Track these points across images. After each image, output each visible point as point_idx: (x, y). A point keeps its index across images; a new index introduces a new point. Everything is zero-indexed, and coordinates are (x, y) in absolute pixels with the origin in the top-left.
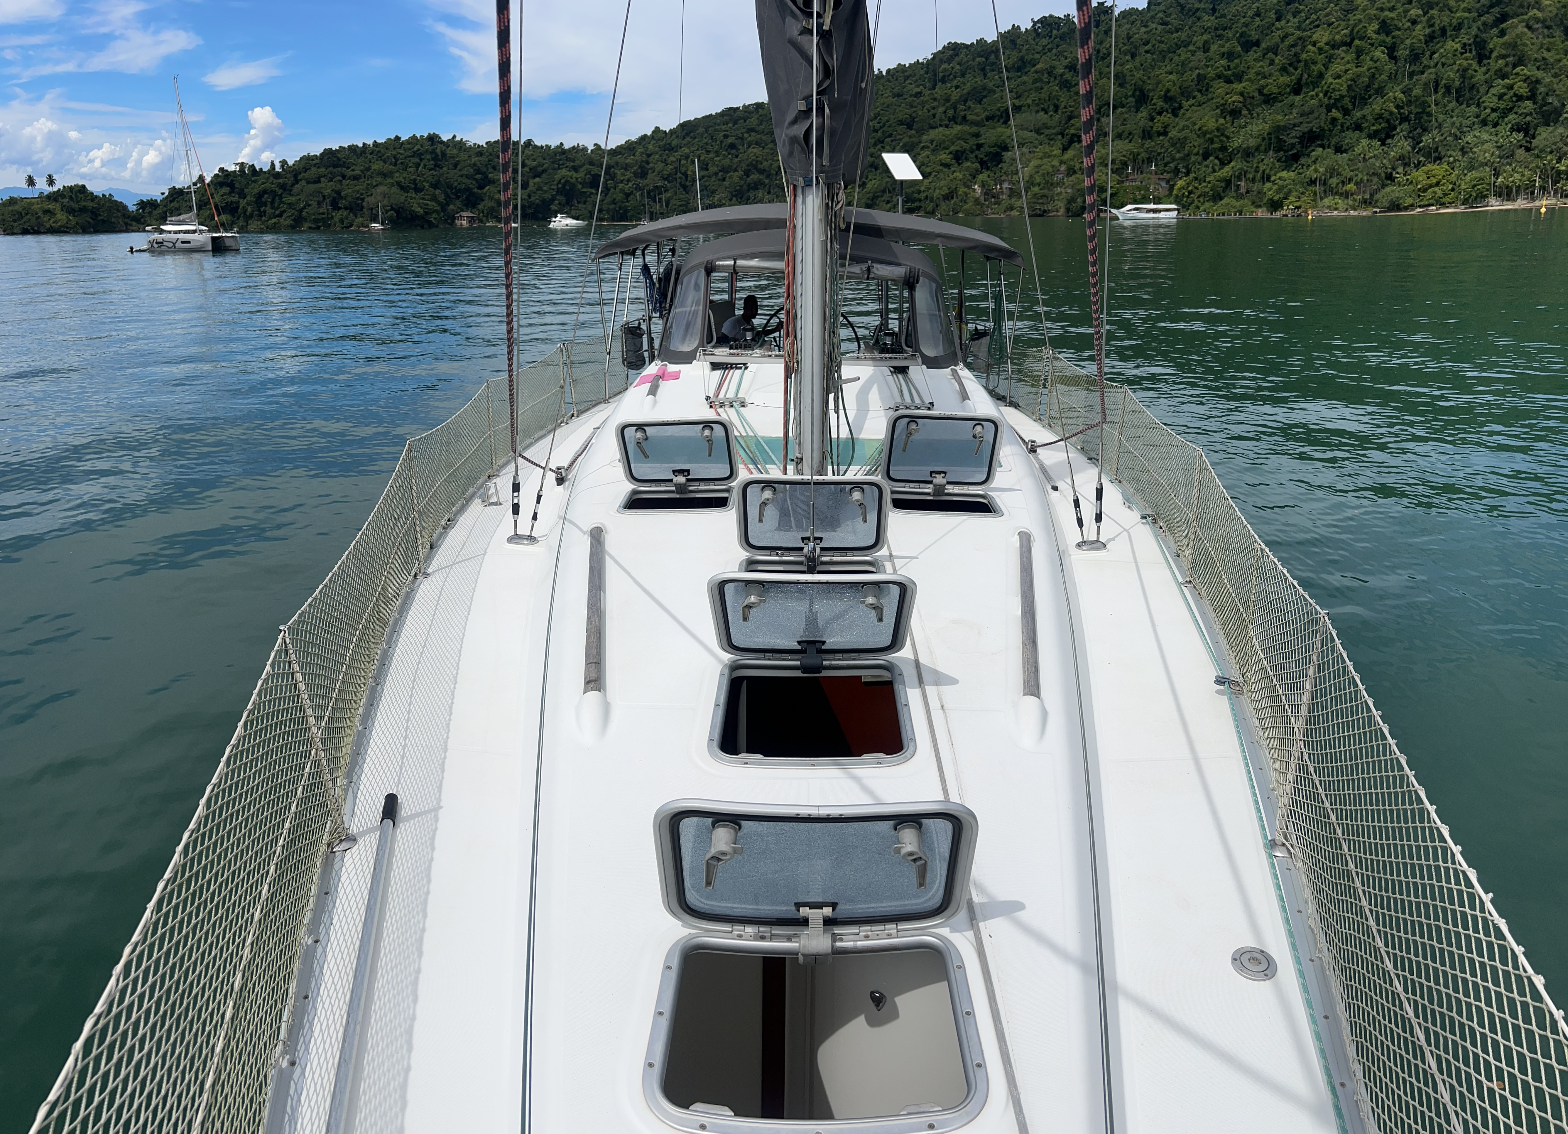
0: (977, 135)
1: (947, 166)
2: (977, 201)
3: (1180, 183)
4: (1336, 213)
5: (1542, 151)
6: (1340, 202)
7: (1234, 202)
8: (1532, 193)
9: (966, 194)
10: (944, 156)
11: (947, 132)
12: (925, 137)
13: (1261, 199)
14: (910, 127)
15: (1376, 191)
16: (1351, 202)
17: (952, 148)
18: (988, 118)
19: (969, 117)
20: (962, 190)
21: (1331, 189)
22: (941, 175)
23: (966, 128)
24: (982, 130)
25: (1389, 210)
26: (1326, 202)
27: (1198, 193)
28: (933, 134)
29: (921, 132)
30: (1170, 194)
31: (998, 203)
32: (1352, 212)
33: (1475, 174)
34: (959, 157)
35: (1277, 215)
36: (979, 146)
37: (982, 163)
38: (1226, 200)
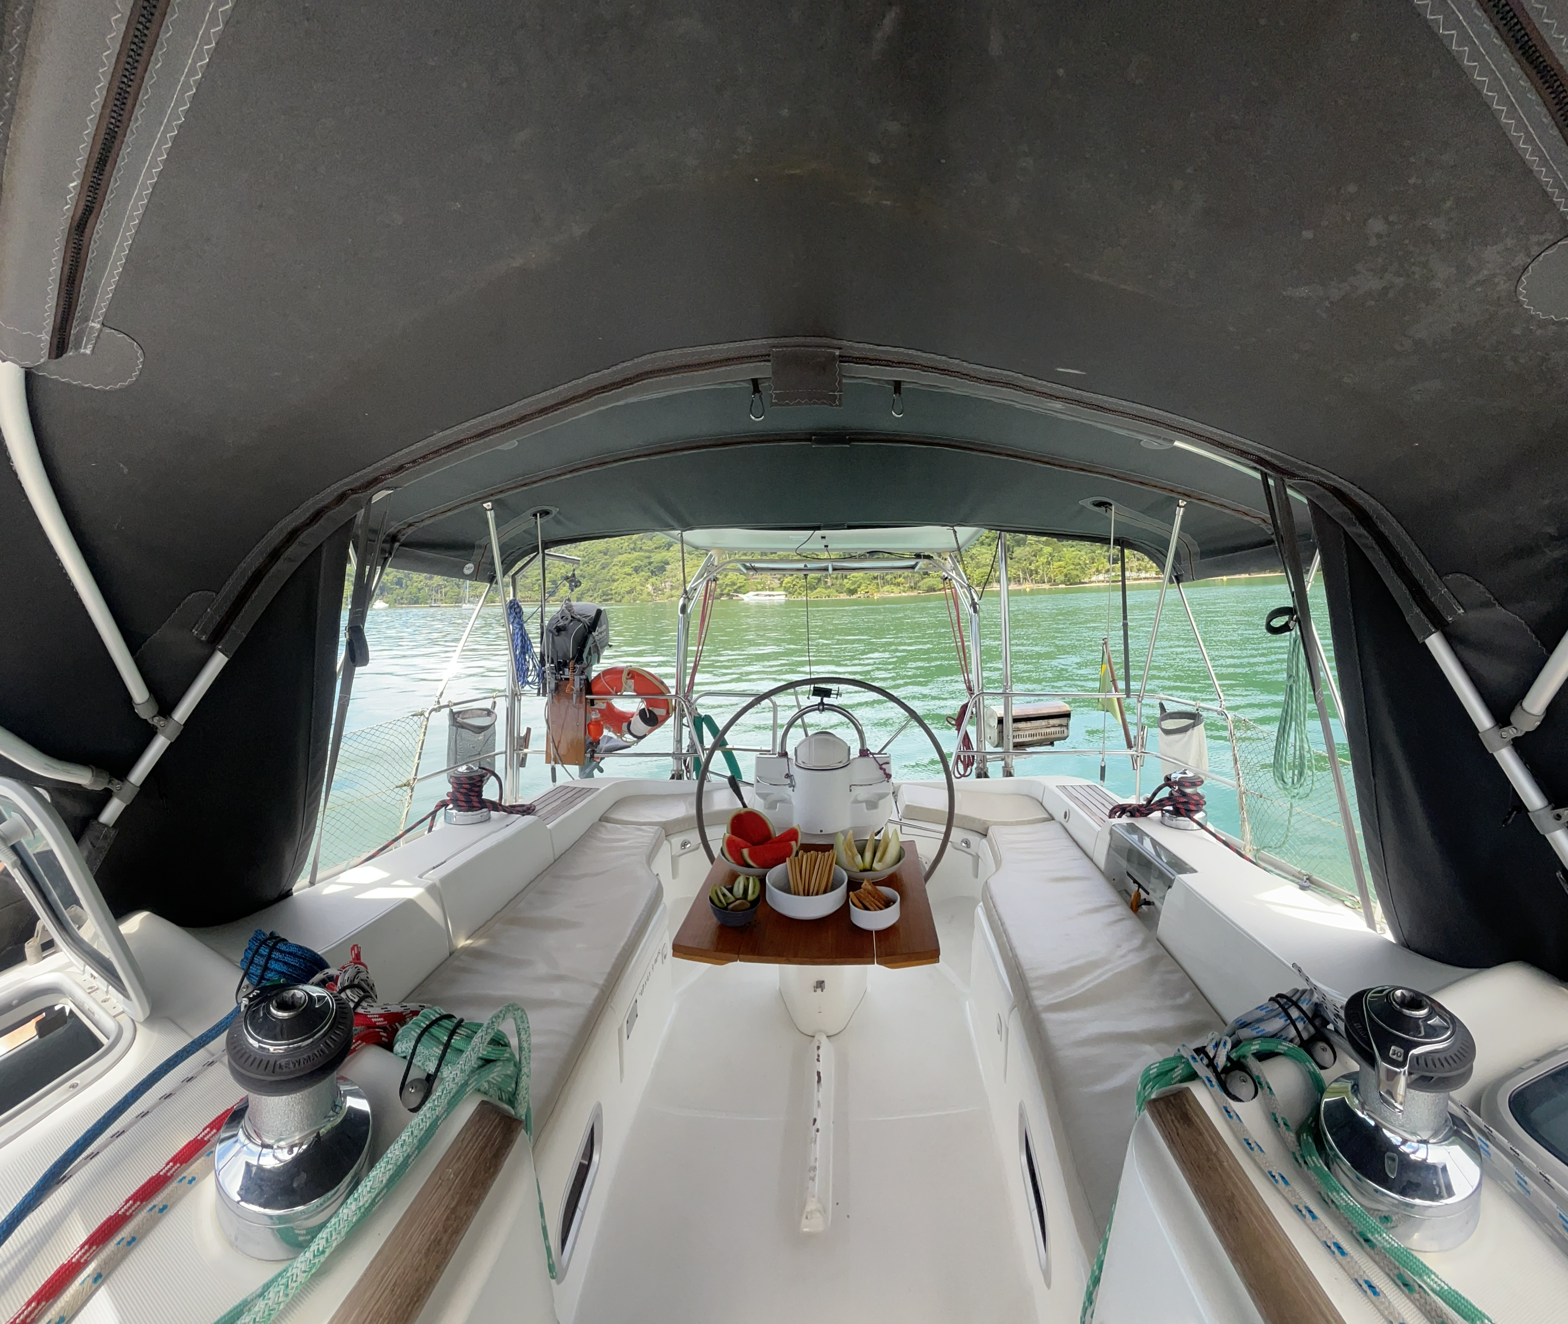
0: (649, 557)
1: (630, 575)
2: (649, 594)
3: (786, 580)
4: (892, 595)
5: (1020, 559)
6: (895, 588)
7: (824, 590)
8: (1019, 581)
9: (642, 590)
10: (628, 569)
11: (630, 556)
12: (615, 560)
13: (842, 589)
14: (605, 554)
15: (919, 581)
16: (902, 588)
17: (633, 565)
18: (656, 548)
19: (644, 548)
20: (638, 588)
21: (888, 582)
22: (625, 580)
23: (642, 554)
24: (652, 555)
25: (928, 591)
26: (885, 588)
27: (799, 585)
28: (620, 558)
29: (612, 556)
30: (781, 586)
31: (663, 594)
32: (904, 594)
33: (981, 570)
34: (637, 570)
35: (854, 597)
36: (650, 563)
37: (652, 572)
38: (819, 590)
